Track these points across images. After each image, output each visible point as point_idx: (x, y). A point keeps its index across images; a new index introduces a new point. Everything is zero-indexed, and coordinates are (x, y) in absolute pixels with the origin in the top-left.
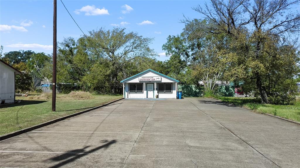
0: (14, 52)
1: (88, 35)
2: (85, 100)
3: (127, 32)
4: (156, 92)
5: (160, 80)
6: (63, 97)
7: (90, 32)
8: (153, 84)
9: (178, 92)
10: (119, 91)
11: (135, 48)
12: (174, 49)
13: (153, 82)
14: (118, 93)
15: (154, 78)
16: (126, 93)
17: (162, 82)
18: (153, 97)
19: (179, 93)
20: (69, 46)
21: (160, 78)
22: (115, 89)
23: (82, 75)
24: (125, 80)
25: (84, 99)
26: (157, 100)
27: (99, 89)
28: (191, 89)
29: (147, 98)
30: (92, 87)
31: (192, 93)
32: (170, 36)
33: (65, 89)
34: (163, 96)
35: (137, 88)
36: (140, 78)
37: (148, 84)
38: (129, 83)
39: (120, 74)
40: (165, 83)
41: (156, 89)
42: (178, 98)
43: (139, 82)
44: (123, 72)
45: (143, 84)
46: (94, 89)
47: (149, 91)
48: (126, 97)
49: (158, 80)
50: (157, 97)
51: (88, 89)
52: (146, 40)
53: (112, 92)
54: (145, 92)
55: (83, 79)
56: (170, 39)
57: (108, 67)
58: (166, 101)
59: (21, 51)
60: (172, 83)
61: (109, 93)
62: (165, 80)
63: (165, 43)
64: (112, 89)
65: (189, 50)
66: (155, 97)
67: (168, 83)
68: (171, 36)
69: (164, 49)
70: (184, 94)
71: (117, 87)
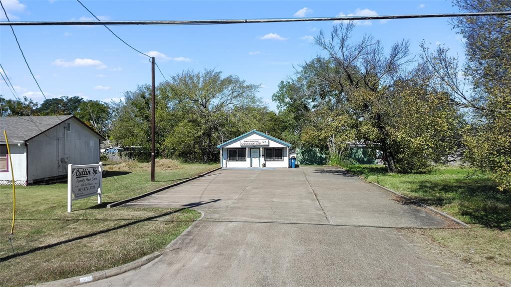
0: (53, 99)
1: (171, 81)
2: (174, 171)
3: (223, 76)
4: (262, 159)
5: (267, 144)
6: (145, 167)
7: (173, 78)
8: (258, 149)
9: (291, 159)
10: (213, 158)
11: (236, 97)
12: (288, 100)
13: (259, 147)
14: (212, 160)
15: (259, 141)
16: (224, 161)
17: (270, 146)
18: (258, 166)
19: (292, 161)
20: (144, 98)
21: (267, 141)
22: (209, 155)
23: (163, 136)
24: (223, 144)
25: (171, 168)
26: (263, 170)
27: (186, 155)
28: (315, 153)
29: (251, 166)
30: (177, 153)
31: (315, 160)
32: (282, 82)
33: (139, 156)
34: (272, 164)
35: (238, 154)
36: (242, 141)
37: (252, 150)
38: (228, 149)
39: (215, 135)
40: (274, 148)
41: (263, 155)
42: (290, 167)
43: (240, 147)
44: (219, 133)
45: (246, 149)
46: (179, 156)
47: (253, 159)
48: (224, 166)
49: (264, 144)
50: (264, 165)
51: (170, 155)
52: (249, 87)
53: (204, 158)
54: (248, 159)
55: (165, 143)
56: (282, 86)
57: (198, 125)
58: (274, 170)
59: (64, 98)
60: (283, 148)
61: (199, 160)
62: (273, 144)
63: (276, 91)
64: (204, 155)
65: (310, 101)
66: (261, 166)
67: (278, 148)
68: (285, 81)
69: (275, 100)
70: (305, 161)
71: (211, 152)
